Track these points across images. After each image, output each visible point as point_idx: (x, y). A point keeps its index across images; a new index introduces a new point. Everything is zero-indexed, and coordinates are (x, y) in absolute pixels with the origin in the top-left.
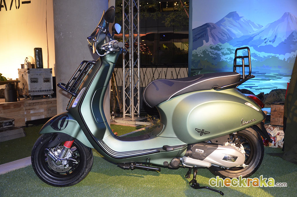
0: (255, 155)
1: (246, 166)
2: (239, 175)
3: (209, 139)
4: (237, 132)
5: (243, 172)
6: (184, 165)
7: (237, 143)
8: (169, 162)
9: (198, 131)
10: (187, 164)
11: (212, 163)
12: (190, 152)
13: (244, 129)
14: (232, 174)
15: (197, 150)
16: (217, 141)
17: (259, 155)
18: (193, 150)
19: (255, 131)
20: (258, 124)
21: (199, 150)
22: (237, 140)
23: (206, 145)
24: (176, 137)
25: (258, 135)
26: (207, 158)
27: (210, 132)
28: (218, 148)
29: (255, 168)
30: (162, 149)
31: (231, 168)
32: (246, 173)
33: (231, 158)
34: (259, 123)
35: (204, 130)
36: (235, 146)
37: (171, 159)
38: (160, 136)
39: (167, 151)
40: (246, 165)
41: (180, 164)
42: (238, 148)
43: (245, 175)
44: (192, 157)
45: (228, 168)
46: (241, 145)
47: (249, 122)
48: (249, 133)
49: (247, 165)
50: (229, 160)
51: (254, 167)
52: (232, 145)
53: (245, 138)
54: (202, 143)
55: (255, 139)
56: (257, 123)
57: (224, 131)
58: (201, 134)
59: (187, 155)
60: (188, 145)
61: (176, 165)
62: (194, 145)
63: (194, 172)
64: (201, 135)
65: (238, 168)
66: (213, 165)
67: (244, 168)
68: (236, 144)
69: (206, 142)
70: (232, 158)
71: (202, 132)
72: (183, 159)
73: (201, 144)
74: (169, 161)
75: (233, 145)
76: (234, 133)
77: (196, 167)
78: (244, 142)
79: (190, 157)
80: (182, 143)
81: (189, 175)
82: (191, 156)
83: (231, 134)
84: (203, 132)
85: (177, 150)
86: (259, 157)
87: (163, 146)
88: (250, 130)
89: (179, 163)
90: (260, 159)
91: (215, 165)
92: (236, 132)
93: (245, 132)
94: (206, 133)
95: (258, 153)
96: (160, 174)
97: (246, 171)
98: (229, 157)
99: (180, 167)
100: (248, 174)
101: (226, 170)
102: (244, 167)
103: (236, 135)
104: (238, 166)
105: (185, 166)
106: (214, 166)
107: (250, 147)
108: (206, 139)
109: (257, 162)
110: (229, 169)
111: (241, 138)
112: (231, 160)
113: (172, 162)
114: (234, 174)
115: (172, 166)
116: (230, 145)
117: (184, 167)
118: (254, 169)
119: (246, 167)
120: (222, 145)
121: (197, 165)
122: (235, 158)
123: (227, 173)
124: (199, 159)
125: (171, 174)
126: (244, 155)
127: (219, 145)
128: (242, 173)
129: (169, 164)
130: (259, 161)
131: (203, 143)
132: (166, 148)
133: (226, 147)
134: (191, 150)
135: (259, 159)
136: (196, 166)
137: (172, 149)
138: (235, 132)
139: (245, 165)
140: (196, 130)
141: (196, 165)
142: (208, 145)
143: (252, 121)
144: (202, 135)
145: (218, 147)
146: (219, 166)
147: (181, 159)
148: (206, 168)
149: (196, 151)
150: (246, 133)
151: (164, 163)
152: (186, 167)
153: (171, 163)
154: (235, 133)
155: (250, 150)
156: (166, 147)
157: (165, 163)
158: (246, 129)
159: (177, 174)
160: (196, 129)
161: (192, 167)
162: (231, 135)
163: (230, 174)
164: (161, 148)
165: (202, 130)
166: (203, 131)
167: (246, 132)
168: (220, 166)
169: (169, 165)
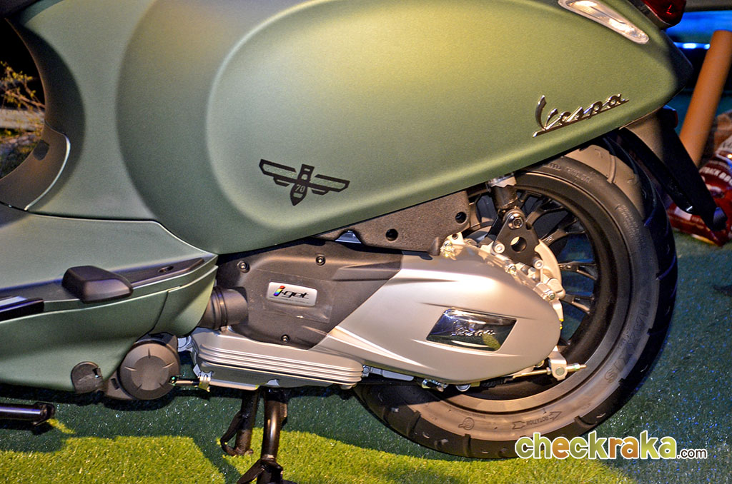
0: (620, 302)
1: (571, 368)
2: (529, 423)
3: (347, 224)
4: (518, 174)
5: (556, 407)
6: (205, 379)
7: (515, 241)
8: (107, 368)
9: (276, 177)
10: (219, 372)
11: (368, 363)
12: (233, 301)
13: (559, 154)
14: (491, 420)
15: (274, 286)
16: (392, 234)
17: (648, 305)
18: (249, 291)
19: (621, 164)
20: (639, 123)
21: (290, 288)
22: (515, 221)
23: (333, 256)
24: (146, 213)
25: (643, 185)
26: (341, 334)
27: (347, 183)
28: (403, 273)
29: (622, 380)
30: (60, 290)
31: (482, 382)
32: (574, 409)
33: (477, 328)
34: (651, 117)
35: (312, 168)
36: (504, 258)
37: (120, 350)
38: (45, 209)
39: (85, 301)
40: (569, 363)
41: (173, 375)
42: (520, 266)
43: (567, 420)
44: (250, 328)
45: (465, 389)
46: (542, 248)
47: (581, 113)
48: (586, 178)
49: (577, 366)
50: (464, 338)
51: (615, 375)
52: (486, 249)
53: (565, 209)
54: (305, 247)
55: (623, 210)
56: (632, 116)
57: (432, 171)
58: (293, 191)
59: (213, 323)
60: (223, 260)
61: (149, 383)
62: (257, 259)
63: (267, 417)
64: (295, 201)
65: (526, 383)
66: (378, 372)
67: (556, 382)
68: (506, 243)
69: (333, 240)
70: (483, 327)
71: (298, 181)
72: (195, 345)
73: (300, 254)
74: (105, 360)
75: (493, 251)
76: (495, 182)
77: (272, 388)
78: (559, 234)
79: (237, 330)
80: (183, 253)
81: (246, 432)
82: (241, 325)
83: (482, 186)
84: (307, 184)
85: (152, 292)
86: (646, 314)
87: (68, 274)
88: (596, 158)
89: (171, 370)
90: (650, 324)
91: (386, 374)
92: (508, 175)
93: (563, 175)
94: (327, 189)
95: (639, 295)
96: (67, 436)
97: (573, 401)
98: (466, 325)
99: (178, 392)
100: (582, 413)
101: (456, 399)
102: (559, 377)
103: (508, 194)
104: (524, 373)
105: (212, 387)
106: (381, 377)
107: (597, 261)
108: (329, 224)
109: (633, 346)
110: (473, 392)
111: (543, 207)
112: (476, 340)
113: (128, 369)
114: (504, 421)
115: (126, 391)
116: (476, 253)
117: (202, 394)
118: (615, 385)
119: (569, 374)
120: (426, 254)
121: (278, 379)
122: (502, 327)
123: (461, 416)
124: (290, 342)
125: (139, 434)
126: (558, 307)
127: (406, 258)
128: (549, 409)
129: (104, 382)
130: (645, 338)
131: (313, 248)
132: (83, 284)
133: (451, 266)
134: (242, 291)
135: (642, 325)
136: (274, 383)
137: (122, 288)
138: (501, 172)
139: (564, 362)
140: (267, 168)
141: (273, 378)
142: (342, 256)
143: (599, 104)
144: (300, 200)
145: (398, 266)
146: (411, 379)
147: (183, 344)
148: (335, 389)
149: (270, 293)
150: (570, 178)
151: (76, 373)
152: (217, 391)
153: (118, 369)
154: (503, 183)
155: (593, 275)
156: (82, 278)
157: (84, 374)
158: (570, 155)
159: (174, 434)
160: (263, 162)
161: (253, 388)
162: (479, 192)
163: (478, 419)
164: (56, 282)
165: (302, 172)
166: (309, 174)
167: (571, 170)
168: (418, 379)
169: (111, 386)
